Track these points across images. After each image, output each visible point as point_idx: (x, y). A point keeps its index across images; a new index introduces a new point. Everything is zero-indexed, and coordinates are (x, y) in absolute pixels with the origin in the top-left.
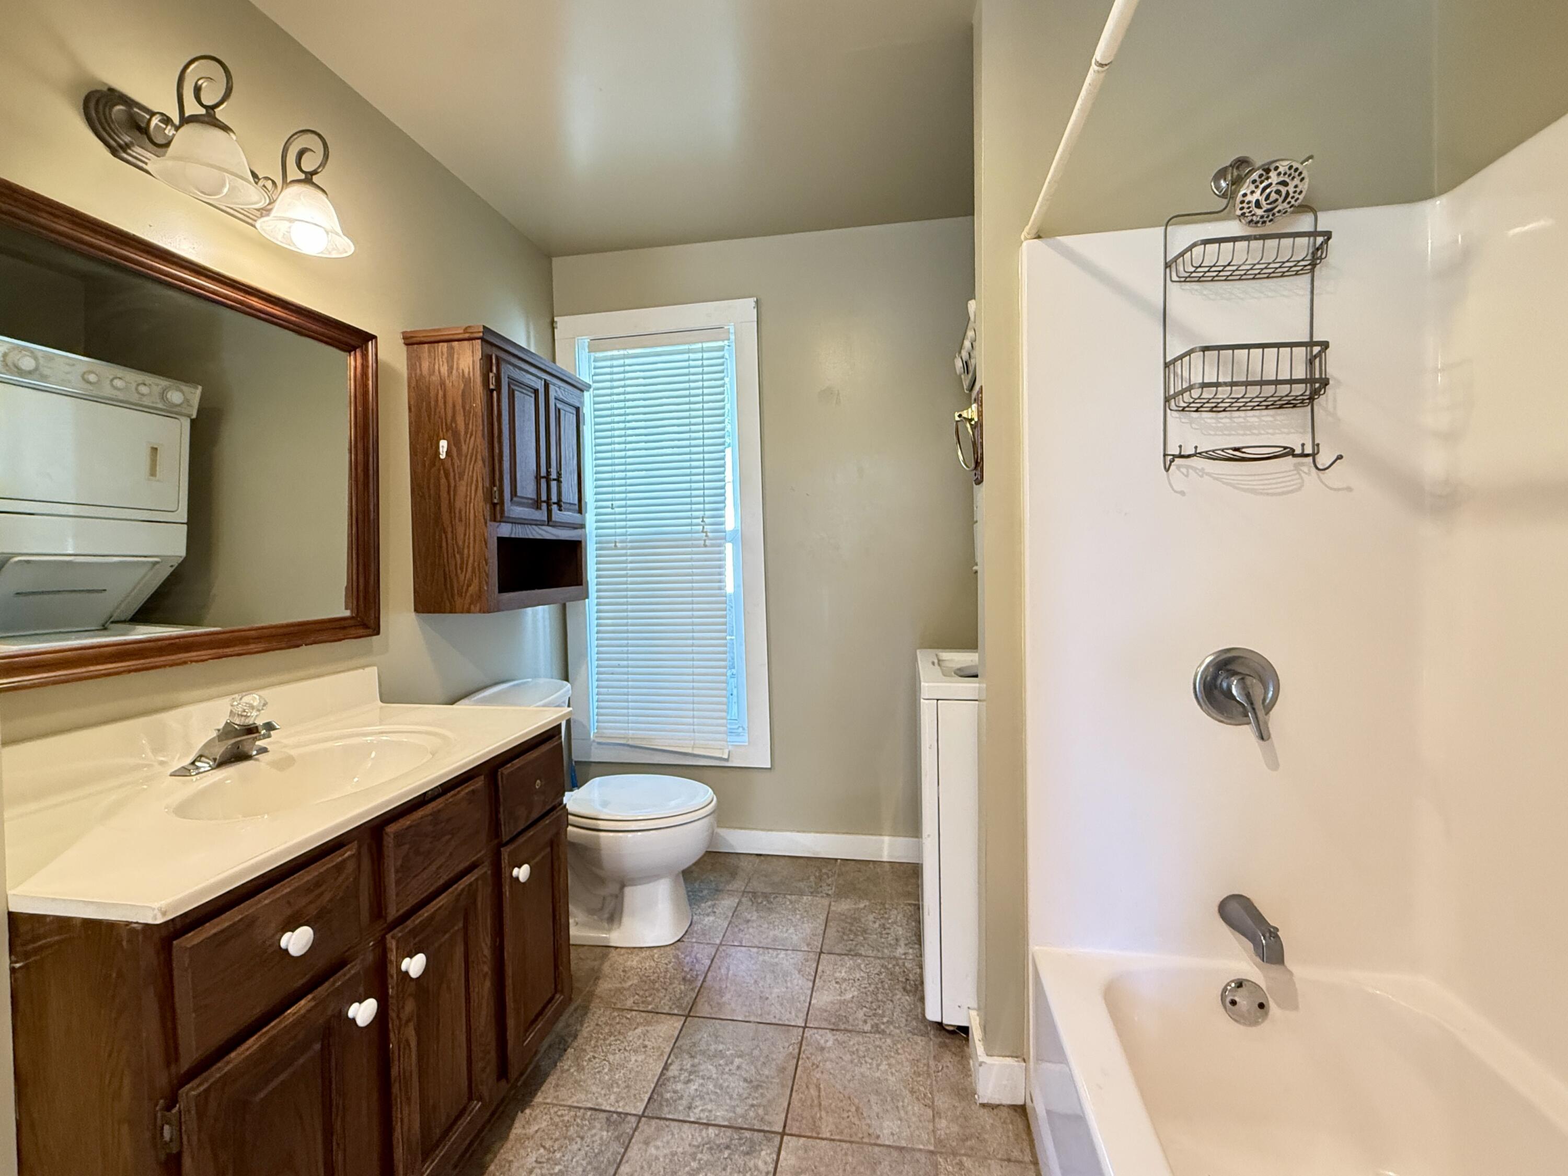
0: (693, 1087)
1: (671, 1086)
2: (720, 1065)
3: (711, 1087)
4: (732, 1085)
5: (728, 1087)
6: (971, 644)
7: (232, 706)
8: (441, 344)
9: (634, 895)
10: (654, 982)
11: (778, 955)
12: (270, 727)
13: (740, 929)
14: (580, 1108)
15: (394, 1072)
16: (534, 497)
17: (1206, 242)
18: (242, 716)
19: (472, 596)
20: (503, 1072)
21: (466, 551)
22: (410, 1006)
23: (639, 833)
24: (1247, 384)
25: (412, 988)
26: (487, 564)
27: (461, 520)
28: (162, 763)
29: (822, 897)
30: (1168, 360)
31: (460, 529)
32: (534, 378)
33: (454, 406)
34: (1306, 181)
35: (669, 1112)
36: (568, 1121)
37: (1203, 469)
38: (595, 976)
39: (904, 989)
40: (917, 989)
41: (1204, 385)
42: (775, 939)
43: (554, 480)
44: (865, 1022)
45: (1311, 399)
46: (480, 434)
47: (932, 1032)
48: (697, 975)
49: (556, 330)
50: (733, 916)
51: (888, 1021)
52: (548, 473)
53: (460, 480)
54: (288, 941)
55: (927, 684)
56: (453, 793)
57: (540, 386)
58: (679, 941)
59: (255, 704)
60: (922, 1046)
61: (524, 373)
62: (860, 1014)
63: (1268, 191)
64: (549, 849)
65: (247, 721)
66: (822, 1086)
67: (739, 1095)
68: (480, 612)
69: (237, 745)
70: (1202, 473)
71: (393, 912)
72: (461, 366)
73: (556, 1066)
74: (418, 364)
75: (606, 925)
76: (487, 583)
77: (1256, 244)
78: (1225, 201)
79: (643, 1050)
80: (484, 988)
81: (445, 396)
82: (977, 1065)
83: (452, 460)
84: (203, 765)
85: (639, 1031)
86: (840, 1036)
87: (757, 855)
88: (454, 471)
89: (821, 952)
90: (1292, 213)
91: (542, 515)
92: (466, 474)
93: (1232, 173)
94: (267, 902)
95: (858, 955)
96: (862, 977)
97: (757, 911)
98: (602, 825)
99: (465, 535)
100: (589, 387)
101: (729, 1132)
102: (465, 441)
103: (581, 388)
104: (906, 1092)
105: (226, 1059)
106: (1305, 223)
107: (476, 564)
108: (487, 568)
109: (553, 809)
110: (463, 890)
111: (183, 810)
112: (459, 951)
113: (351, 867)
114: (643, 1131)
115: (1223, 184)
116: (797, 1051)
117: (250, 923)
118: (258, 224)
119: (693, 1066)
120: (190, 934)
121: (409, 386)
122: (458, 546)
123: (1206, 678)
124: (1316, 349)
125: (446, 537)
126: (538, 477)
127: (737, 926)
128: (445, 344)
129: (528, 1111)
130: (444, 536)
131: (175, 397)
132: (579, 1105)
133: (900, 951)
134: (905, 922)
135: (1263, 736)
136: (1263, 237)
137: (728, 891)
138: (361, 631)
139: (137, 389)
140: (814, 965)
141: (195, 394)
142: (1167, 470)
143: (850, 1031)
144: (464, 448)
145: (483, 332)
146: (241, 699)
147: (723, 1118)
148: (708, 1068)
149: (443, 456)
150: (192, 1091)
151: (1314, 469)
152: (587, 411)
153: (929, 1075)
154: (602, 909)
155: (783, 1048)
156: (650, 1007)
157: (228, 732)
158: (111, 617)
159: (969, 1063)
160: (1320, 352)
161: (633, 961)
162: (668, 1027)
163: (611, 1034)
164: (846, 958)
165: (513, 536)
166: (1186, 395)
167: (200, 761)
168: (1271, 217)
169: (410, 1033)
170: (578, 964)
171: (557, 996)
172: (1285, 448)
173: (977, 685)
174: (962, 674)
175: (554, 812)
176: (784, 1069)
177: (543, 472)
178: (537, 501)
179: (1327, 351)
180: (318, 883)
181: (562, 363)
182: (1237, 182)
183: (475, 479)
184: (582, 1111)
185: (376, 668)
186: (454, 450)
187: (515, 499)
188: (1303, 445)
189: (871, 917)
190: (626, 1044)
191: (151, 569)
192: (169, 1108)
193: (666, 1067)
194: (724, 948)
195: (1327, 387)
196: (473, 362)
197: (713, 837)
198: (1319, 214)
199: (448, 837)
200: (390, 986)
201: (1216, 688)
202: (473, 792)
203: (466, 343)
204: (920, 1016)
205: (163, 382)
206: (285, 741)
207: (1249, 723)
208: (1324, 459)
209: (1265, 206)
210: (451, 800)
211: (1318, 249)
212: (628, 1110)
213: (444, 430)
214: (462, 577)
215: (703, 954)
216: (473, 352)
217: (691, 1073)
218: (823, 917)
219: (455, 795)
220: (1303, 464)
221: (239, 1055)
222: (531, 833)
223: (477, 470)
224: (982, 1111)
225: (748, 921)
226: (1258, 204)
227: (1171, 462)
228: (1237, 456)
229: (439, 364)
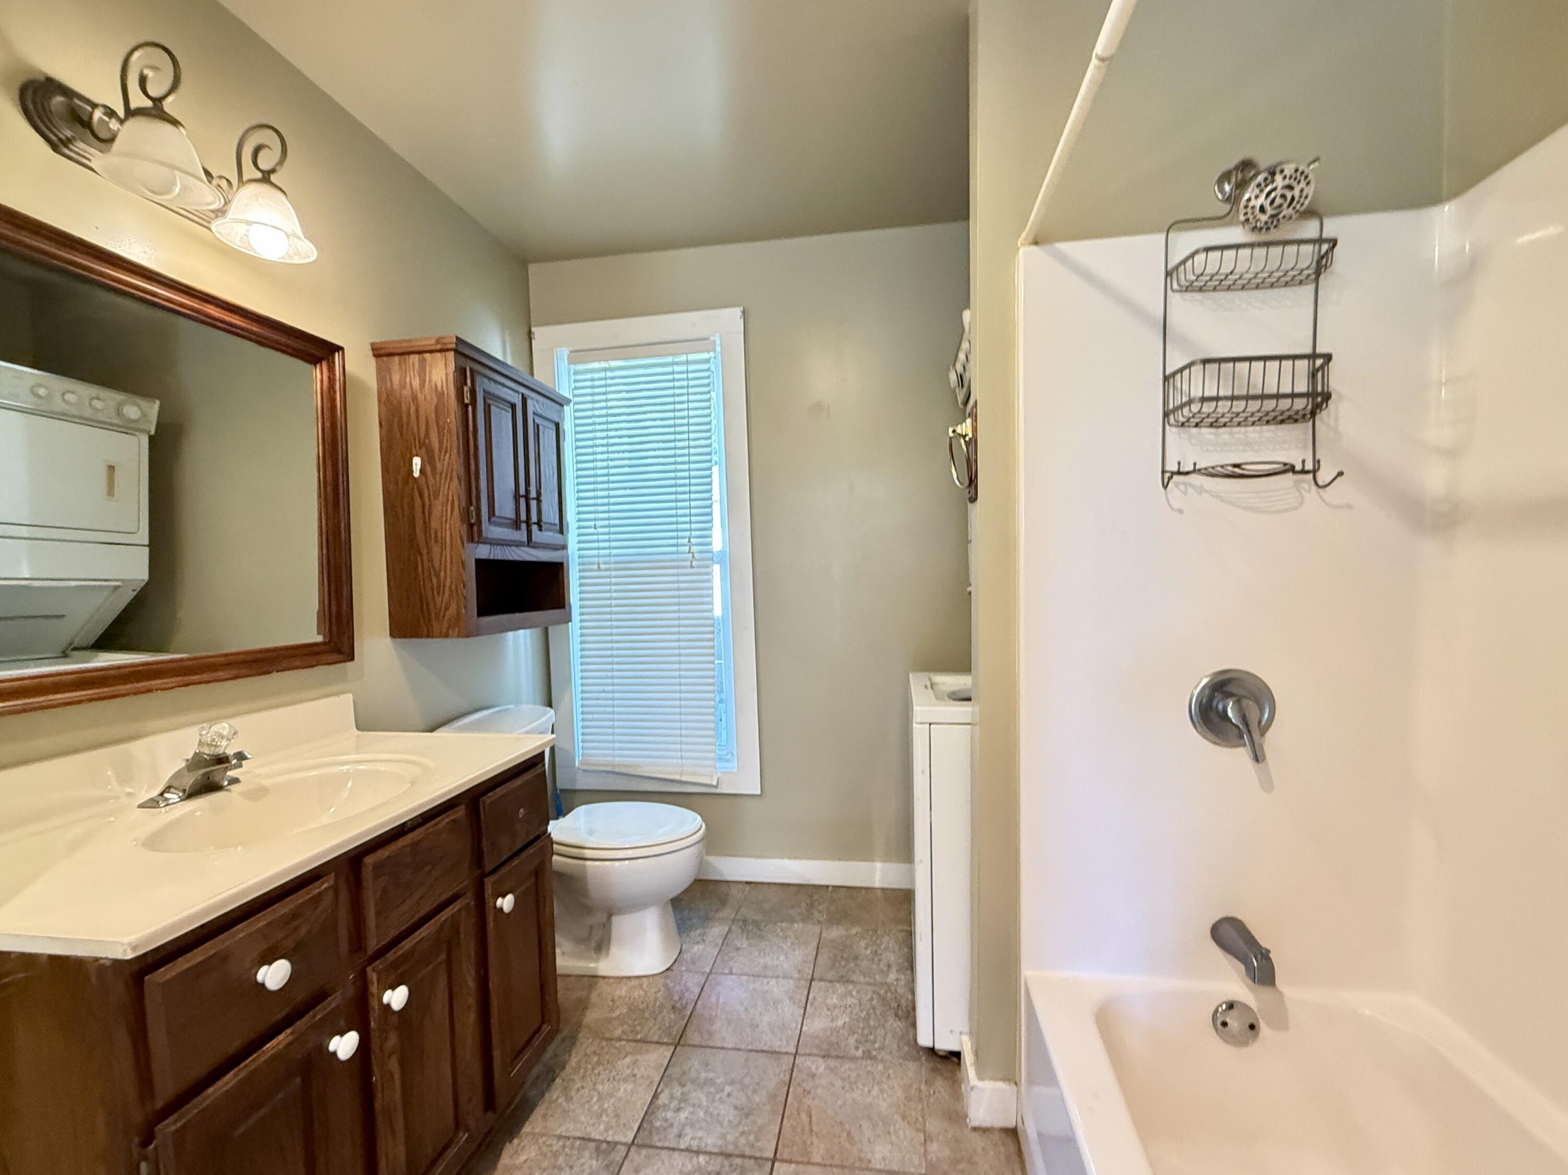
0: (683, 1115)
1: (661, 1114)
2: (710, 1092)
3: (702, 1114)
4: (723, 1112)
5: (718, 1114)
6: (963, 665)
7: (201, 735)
8: (412, 356)
9: (622, 924)
10: (643, 1011)
11: (768, 983)
12: (241, 757)
13: (730, 957)
14: (568, 1138)
15: (378, 1105)
16: (513, 516)
17: (1208, 249)
18: (211, 745)
19: (450, 620)
20: (490, 1103)
21: (443, 574)
22: (393, 1040)
23: (627, 862)
24: (1248, 398)
25: (394, 1020)
26: (464, 587)
27: (436, 541)
28: (129, 795)
29: (814, 924)
30: (1167, 373)
31: (436, 549)
32: (511, 392)
33: (427, 422)
34: (1312, 185)
35: (659, 1140)
36: (557, 1151)
37: (1201, 487)
38: (583, 1005)
39: (896, 1015)
40: (909, 1015)
41: (1204, 399)
42: (765, 967)
43: (533, 499)
44: (857, 1048)
45: (1313, 414)
46: (455, 451)
47: (924, 1058)
48: (687, 1003)
49: (533, 341)
50: (723, 944)
51: (879, 1048)
52: (527, 491)
53: (435, 500)
54: (266, 974)
55: (919, 708)
56: (433, 822)
57: (517, 400)
58: (668, 969)
59: (225, 733)
60: (914, 1070)
61: (500, 386)
62: (852, 1041)
63: (1273, 195)
64: (533, 880)
65: (217, 750)
66: (813, 1112)
67: (729, 1121)
68: (458, 636)
69: (207, 776)
70: (1201, 490)
71: (373, 944)
72: (434, 380)
73: (544, 1096)
74: (388, 377)
75: (594, 956)
76: (465, 607)
77: (1260, 252)
78: (1227, 207)
79: (633, 1079)
80: (469, 1019)
81: (417, 411)
82: (969, 1090)
83: (426, 479)
84: (172, 797)
85: (628, 1060)
86: (832, 1063)
87: (747, 883)
88: (428, 488)
89: (812, 980)
90: (1297, 219)
91: (522, 535)
92: (441, 494)
93: (1237, 177)
94: (241, 936)
95: (849, 981)
96: (854, 1004)
97: (747, 938)
98: (588, 853)
99: (441, 557)
100: (568, 401)
101: (720, 1159)
102: (440, 458)
103: (560, 403)
104: (897, 1117)
105: (205, 1094)
106: (1310, 229)
107: (453, 587)
108: (465, 592)
109: (538, 838)
110: (446, 920)
111: (154, 842)
112: (442, 982)
113: (327, 900)
114: (632, 1161)
115: (1227, 188)
116: (788, 1078)
117: (223, 958)
118: (213, 228)
119: (683, 1093)
120: (162, 969)
121: (379, 401)
122: (434, 568)
123: (1201, 702)
124: (1319, 362)
125: (422, 560)
126: (517, 497)
127: (727, 954)
128: (416, 357)
129: (516, 1141)
130: (419, 558)
131: (132, 411)
132: (568, 1134)
133: (892, 977)
134: (897, 949)
135: (1258, 757)
136: (1267, 244)
137: (719, 919)
138: (335, 657)
139: (90, 404)
140: (806, 992)
141: (154, 409)
142: (1165, 487)
143: (842, 1057)
144: (439, 465)
145: (456, 344)
146: (210, 727)
147: (714, 1146)
148: (699, 1096)
149: (416, 474)
150: (169, 1127)
151: (1314, 487)
152: (568, 426)
153: (920, 1099)
154: (589, 938)
155: (774, 1074)
156: (639, 1037)
157: (197, 762)
158: (71, 644)
159: (961, 1088)
160: (1322, 366)
161: (622, 991)
162: (659, 1056)
163: (599, 1063)
164: (838, 985)
165: (492, 557)
166: (1186, 410)
167: (168, 792)
168: (1275, 223)
169: (394, 1065)
170: (564, 995)
171: (545, 1026)
172: (1285, 464)
173: (970, 709)
174: (955, 697)
175: (539, 841)
176: (775, 1096)
177: (522, 491)
178: (516, 522)
179: (1331, 364)
180: (295, 915)
181: (541, 376)
182: (1241, 185)
183: (450, 498)
184: (571, 1140)
185: (350, 696)
186: (428, 468)
187: (493, 519)
188: (1303, 462)
189: (863, 944)
190: (614, 1073)
191: (114, 592)
192: (145, 1143)
193: (655, 1096)
194: (713, 976)
195: (1330, 402)
196: (447, 374)
197: (701, 864)
198: (1326, 221)
199: (429, 868)
200: (372, 1019)
201: (1211, 708)
202: (454, 821)
203: (438, 355)
204: (912, 1042)
205: (118, 397)
206: (258, 771)
207: (1244, 745)
208: (1324, 476)
209: (1270, 211)
210: (431, 830)
211: (1322, 257)
212: (618, 1138)
213: (418, 447)
214: (439, 601)
215: (692, 982)
216: (446, 364)
217: (680, 1101)
218: (814, 944)
219: (437, 824)
220: (1303, 481)
221: (216, 1090)
222: (515, 862)
223: (453, 489)
224: (975, 1136)
225: (738, 949)
226: (1262, 209)
227: (1170, 478)
228: (1237, 473)
229: (411, 378)
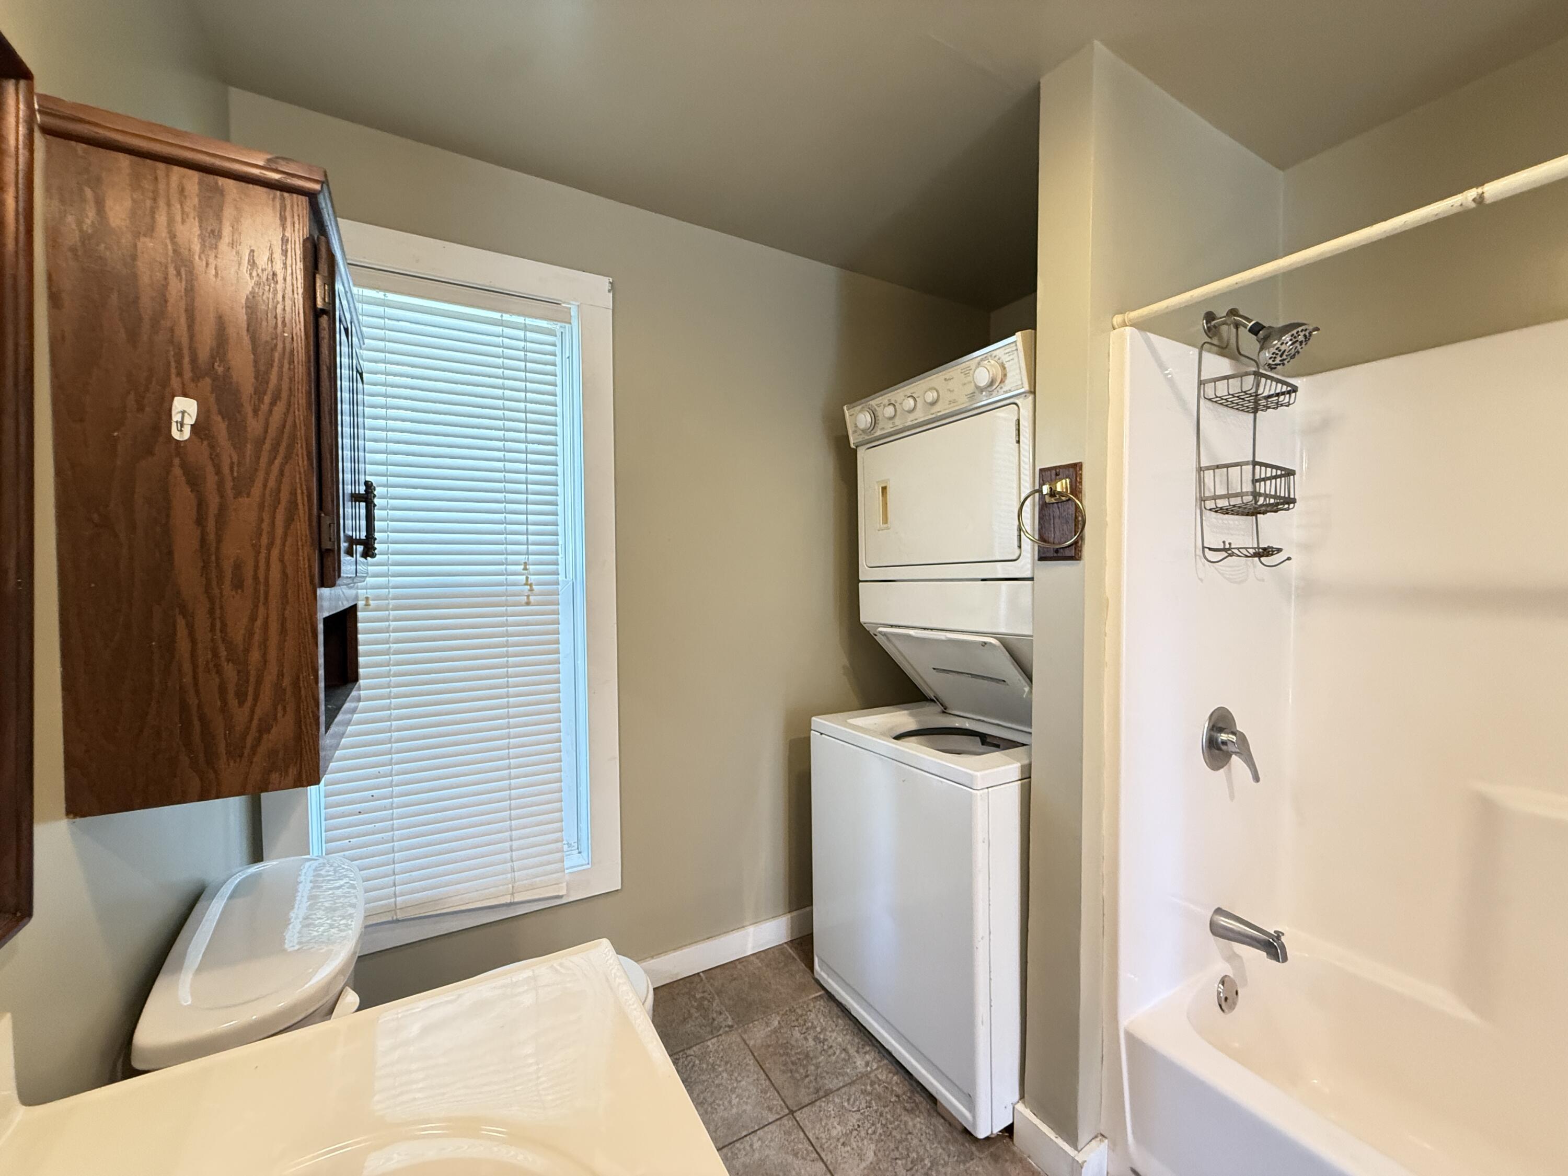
8: (177, 172)
19: (273, 753)
21: (255, 656)
26: (316, 679)
27: (238, 585)
33: (222, 325)
53: (238, 494)
68: (297, 784)
72: (248, 240)
74: (89, 194)
76: (317, 720)
83: (212, 447)
88: (218, 472)
89: (792, 1112)
92: (259, 483)
95: (829, 1093)
99: (253, 619)
102: (256, 411)
107: (287, 682)
108: (316, 688)
122: (229, 645)
125: (191, 628)
130: (181, 623)
140: (801, 1133)
144: (254, 426)
149: (181, 434)
164: (822, 1104)
183: (285, 496)
186: (221, 427)
189: (797, 1035)
196: (286, 240)
213: (188, 374)
214: (240, 715)
216: (282, 218)
218: (752, 1062)
223: (292, 478)
229: (171, 216)
